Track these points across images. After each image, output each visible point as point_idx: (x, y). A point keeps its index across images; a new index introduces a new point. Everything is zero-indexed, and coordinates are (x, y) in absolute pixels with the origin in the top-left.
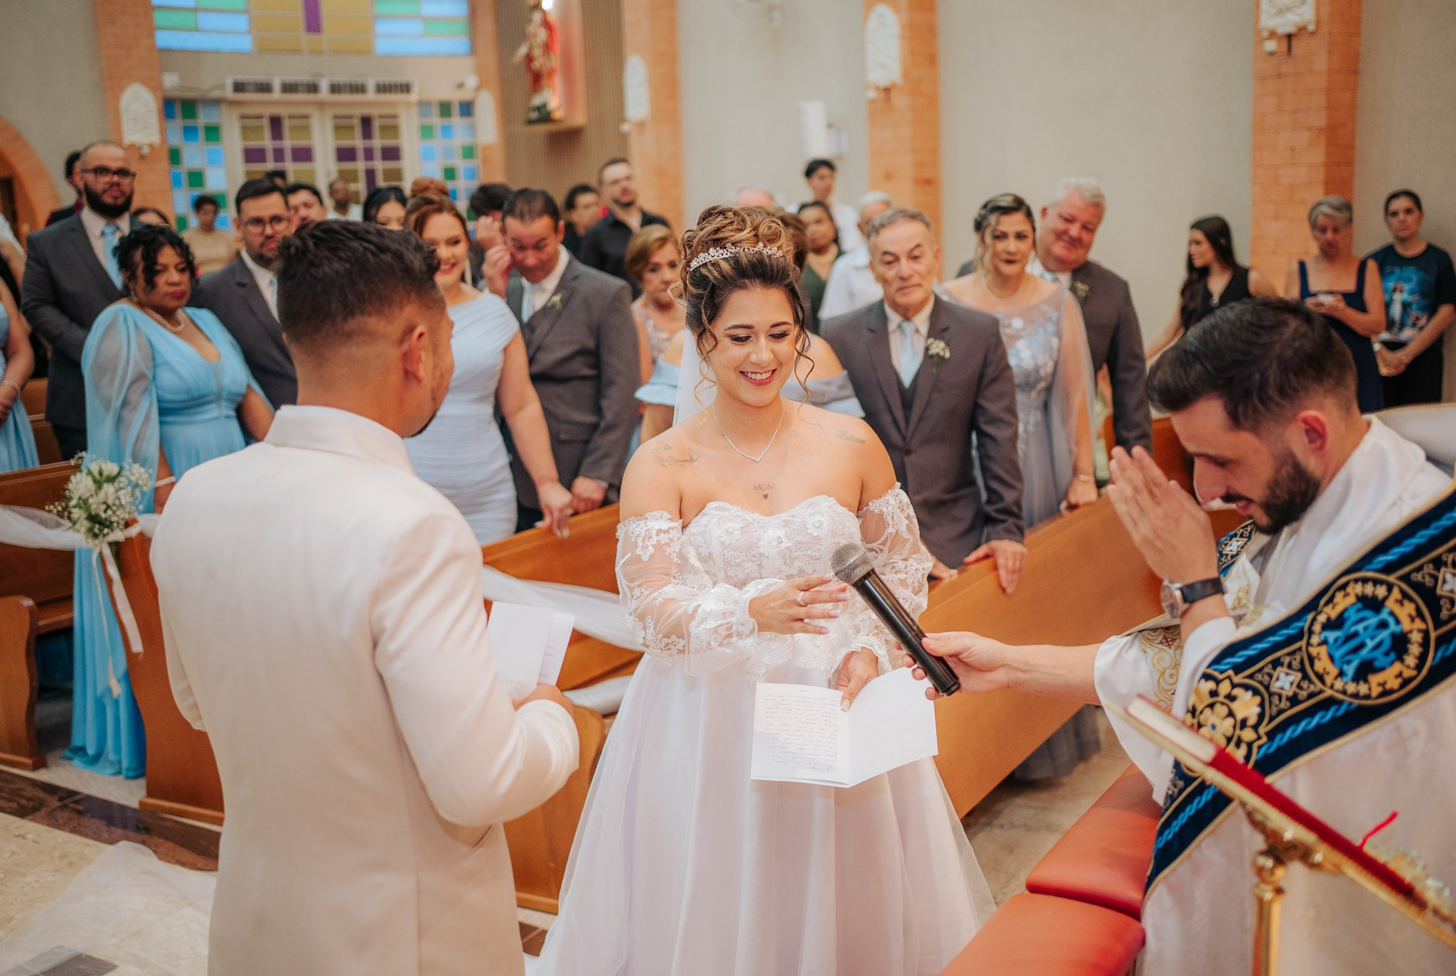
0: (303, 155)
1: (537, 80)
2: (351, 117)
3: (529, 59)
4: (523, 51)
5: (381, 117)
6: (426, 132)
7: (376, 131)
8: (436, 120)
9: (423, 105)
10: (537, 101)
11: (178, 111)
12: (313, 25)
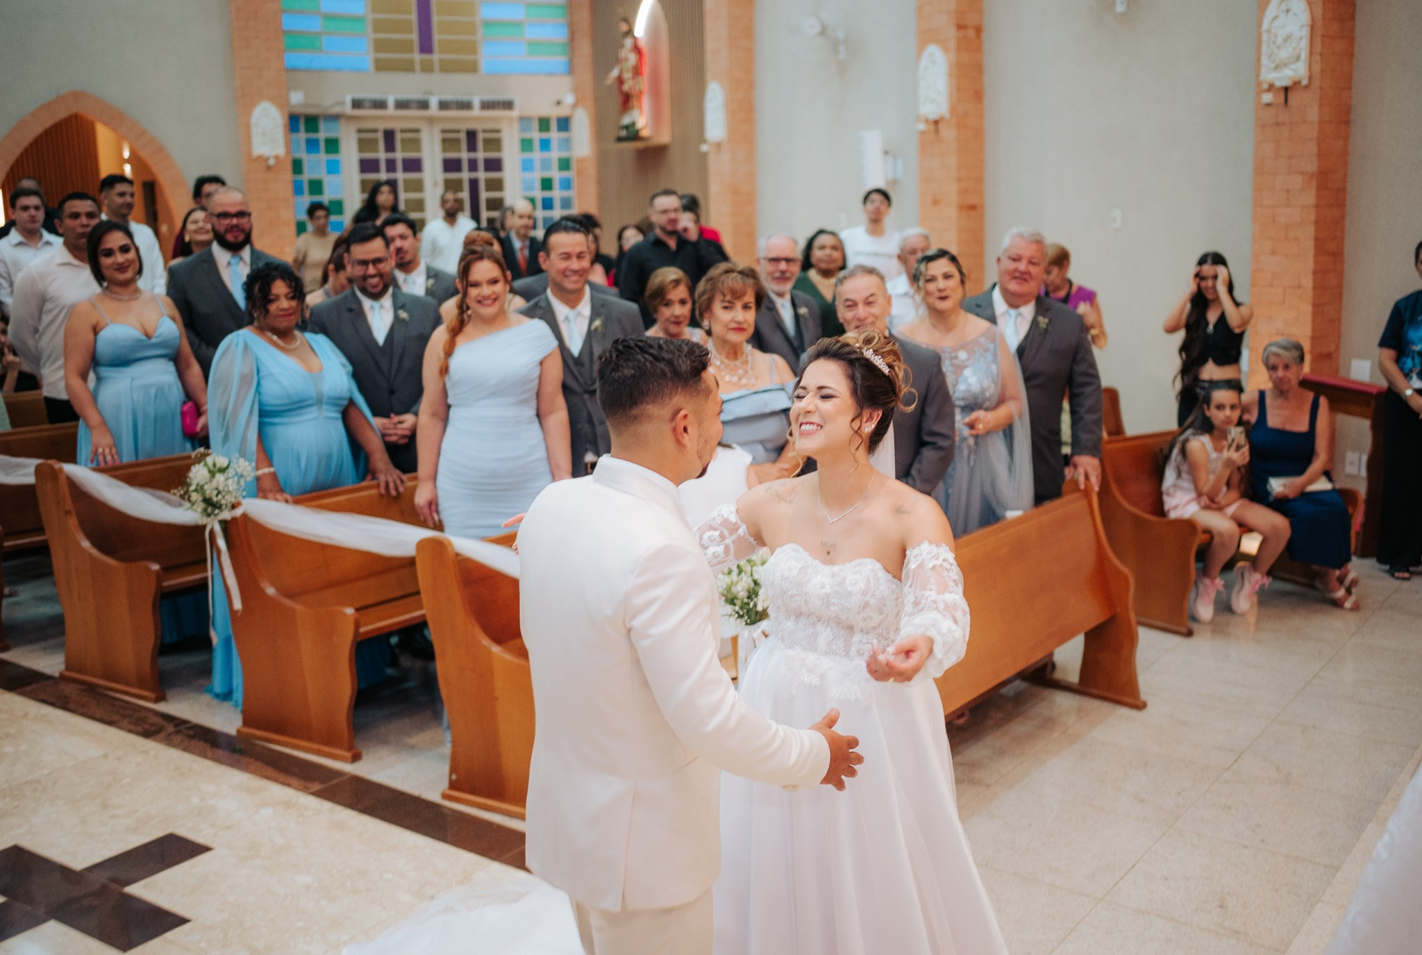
0: (414, 165)
1: (627, 101)
2: (458, 131)
3: (620, 81)
4: (615, 73)
5: (484, 131)
6: (526, 145)
7: (480, 145)
8: (536, 135)
9: (524, 120)
10: (626, 120)
11: (302, 126)
12: (426, 46)
